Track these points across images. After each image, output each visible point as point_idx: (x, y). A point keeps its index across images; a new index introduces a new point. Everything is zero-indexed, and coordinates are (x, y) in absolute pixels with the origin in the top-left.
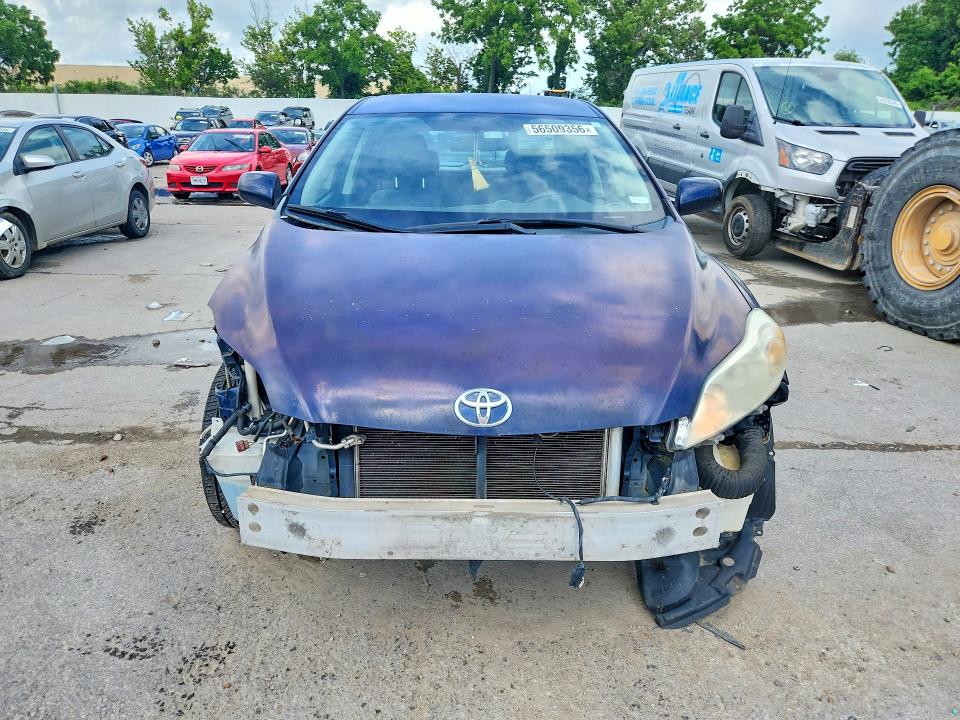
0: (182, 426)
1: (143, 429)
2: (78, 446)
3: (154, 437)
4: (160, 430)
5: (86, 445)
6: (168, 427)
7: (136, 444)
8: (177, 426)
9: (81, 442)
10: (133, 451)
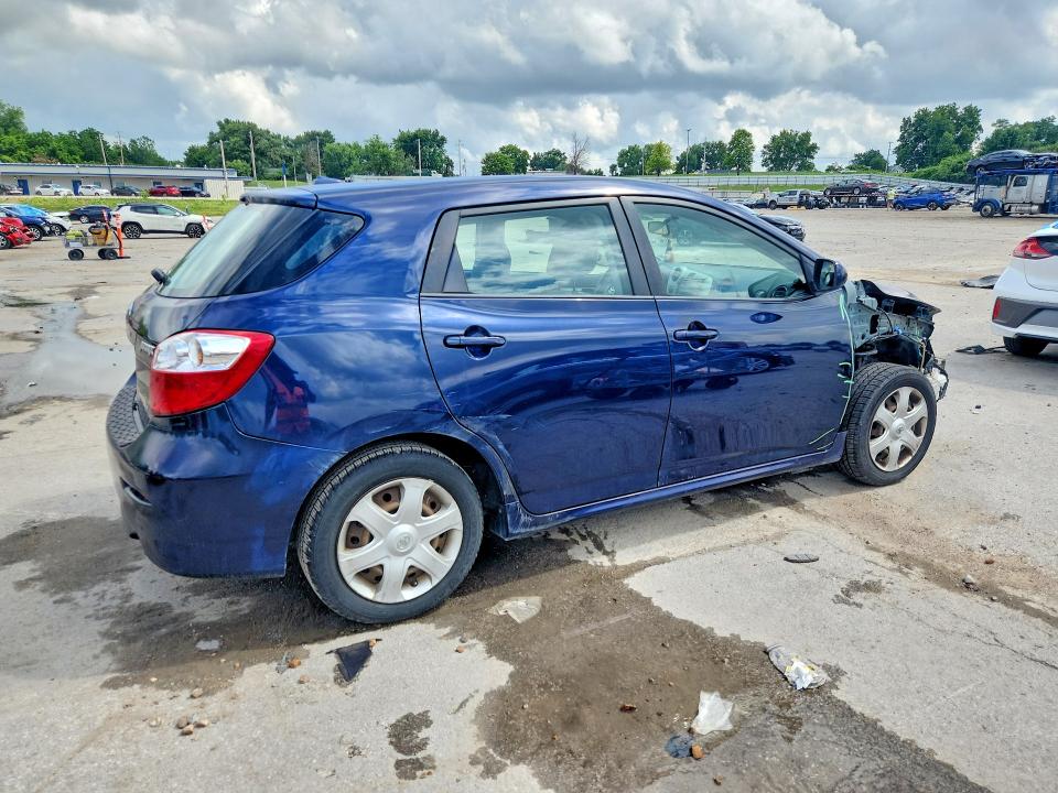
0: (889, 564)
1: (936, 581)
2: (1019, 594)
3: (927, 566)
4: (917, 571)
5: (1009, 591)
6: (906, 570)
7: (950, 567)
8: (896, 567)
9: (1015, 597)
10: (955, 559)
